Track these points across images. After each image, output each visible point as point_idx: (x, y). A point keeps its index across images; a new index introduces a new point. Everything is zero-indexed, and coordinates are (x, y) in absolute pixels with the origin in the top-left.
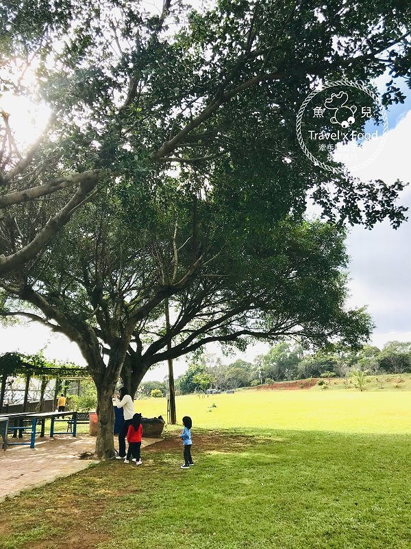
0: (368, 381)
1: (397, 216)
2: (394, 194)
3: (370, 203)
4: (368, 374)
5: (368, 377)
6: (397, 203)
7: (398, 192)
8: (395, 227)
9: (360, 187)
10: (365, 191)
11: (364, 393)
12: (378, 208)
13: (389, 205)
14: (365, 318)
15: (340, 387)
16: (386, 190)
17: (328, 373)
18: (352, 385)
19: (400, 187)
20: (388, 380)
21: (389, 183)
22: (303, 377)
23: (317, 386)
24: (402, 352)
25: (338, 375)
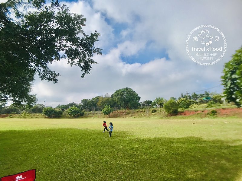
0: (28, 115)
1: (55, 81)
2: (57, 76)
3: (50, 76)
4: (28, 113)
5: (28, 114)
6: (56, 78)
7: (58, 76)
8: (54, 83)
9: (50, 71)
10: (50, 73)
11: (26, 119)
12: (52, 77)
13: (54, 78)
14: (35, 98)
15: (17, 117)
16: (55, 74)
17: (14, 112)
18: (22, 116)
19: (58, 75)
20: (34, 115)
21: (56, 73)
22: (3, 114)
23: (8, 117)
24: (40, 107)
25: (17, 113)
